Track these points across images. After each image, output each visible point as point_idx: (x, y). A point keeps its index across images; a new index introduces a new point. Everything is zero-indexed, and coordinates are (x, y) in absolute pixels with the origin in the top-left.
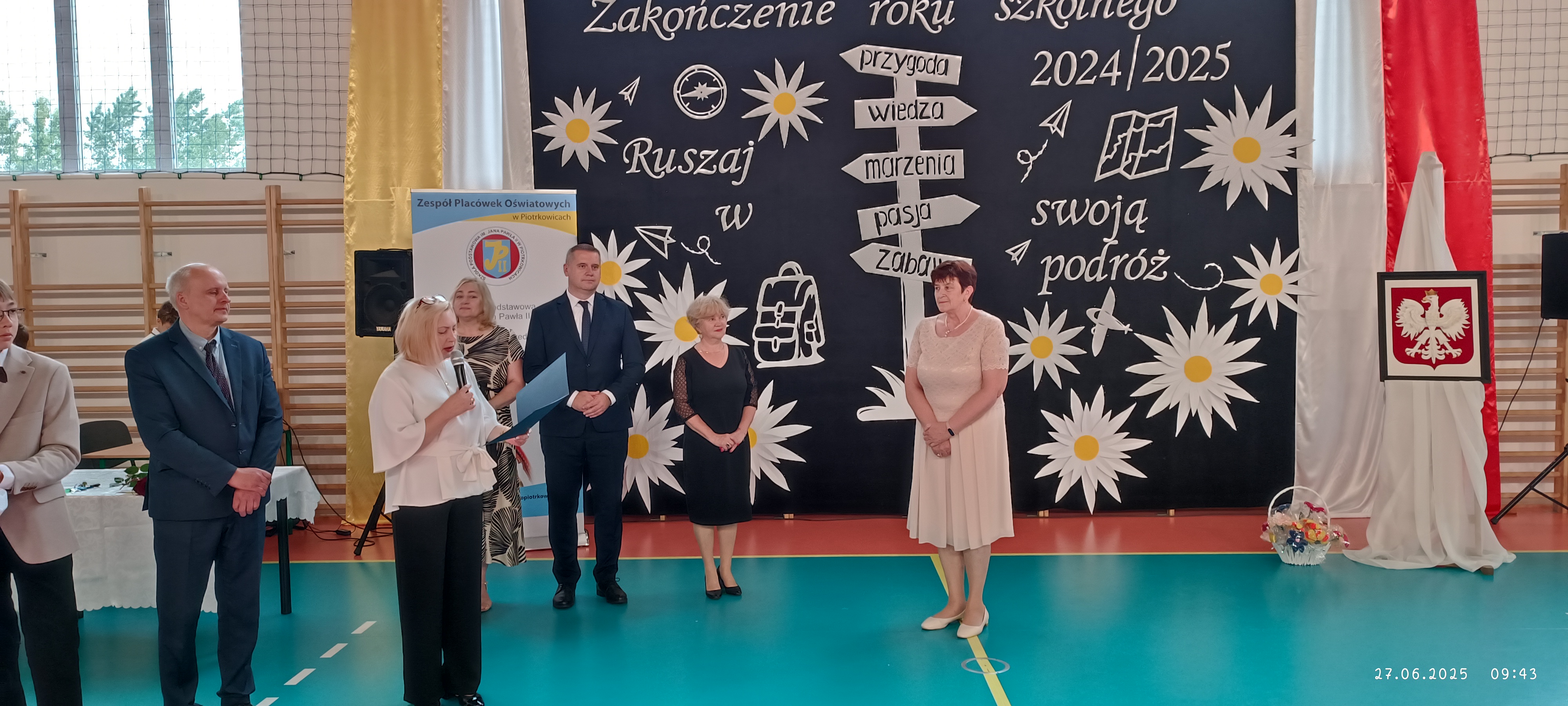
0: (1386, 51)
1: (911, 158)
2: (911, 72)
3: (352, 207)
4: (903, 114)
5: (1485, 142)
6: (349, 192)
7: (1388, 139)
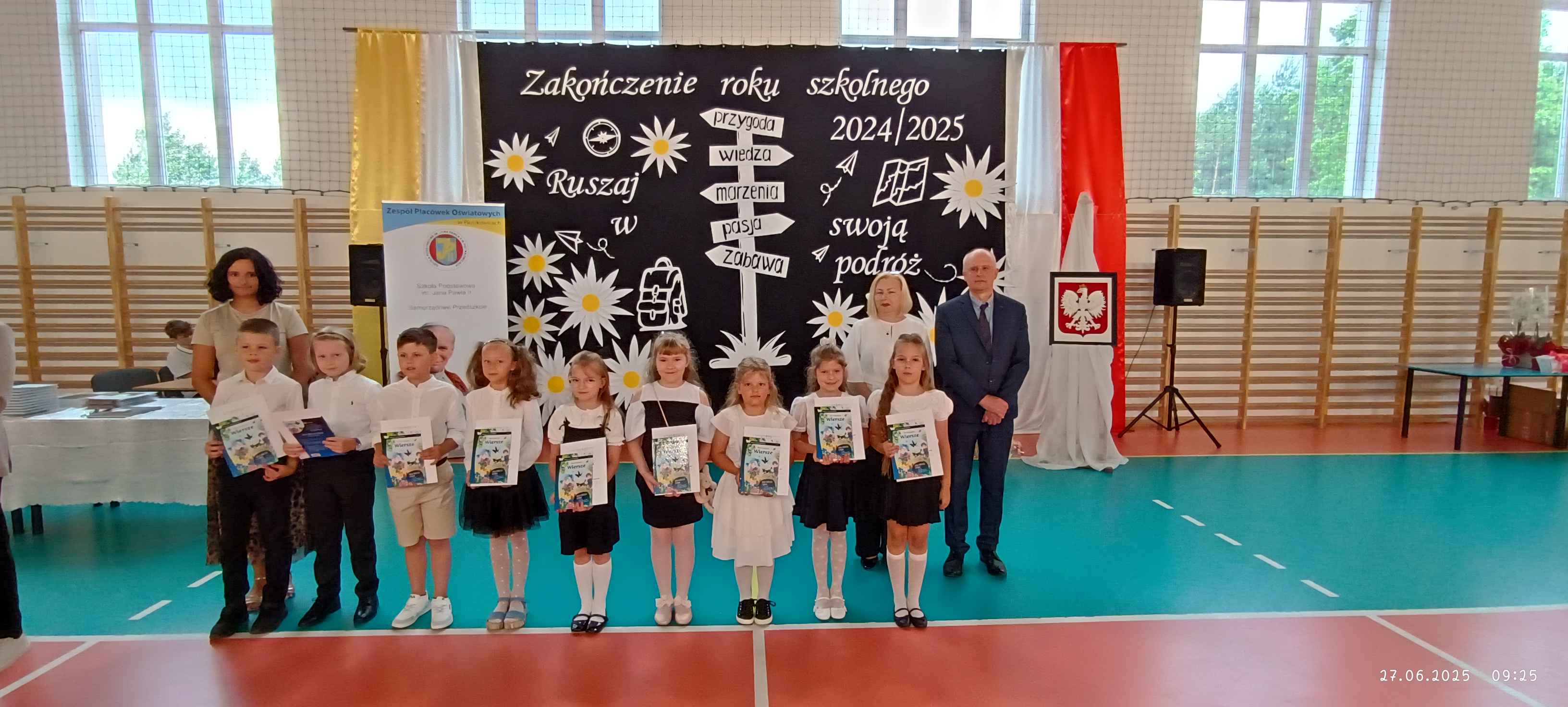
0: (1063, 126)
1: (748, 187)
2: (749, 128)
3: (355, 214)
4: (743, 157)
5: (1123, 189)
6: (354, 203)
7: (1063, 185)
